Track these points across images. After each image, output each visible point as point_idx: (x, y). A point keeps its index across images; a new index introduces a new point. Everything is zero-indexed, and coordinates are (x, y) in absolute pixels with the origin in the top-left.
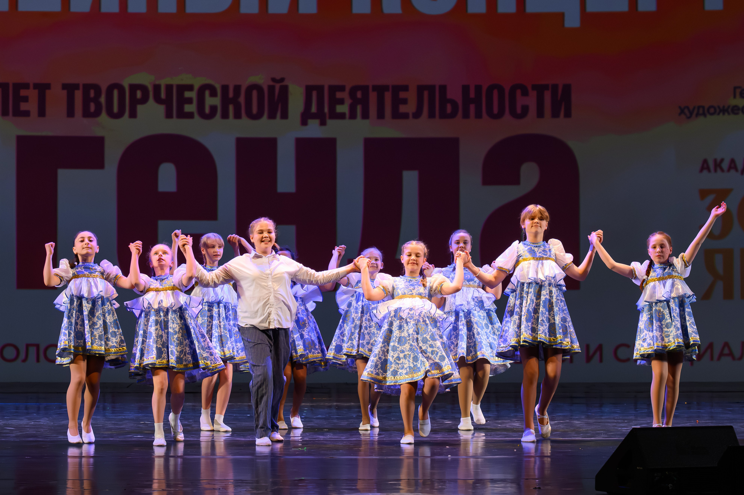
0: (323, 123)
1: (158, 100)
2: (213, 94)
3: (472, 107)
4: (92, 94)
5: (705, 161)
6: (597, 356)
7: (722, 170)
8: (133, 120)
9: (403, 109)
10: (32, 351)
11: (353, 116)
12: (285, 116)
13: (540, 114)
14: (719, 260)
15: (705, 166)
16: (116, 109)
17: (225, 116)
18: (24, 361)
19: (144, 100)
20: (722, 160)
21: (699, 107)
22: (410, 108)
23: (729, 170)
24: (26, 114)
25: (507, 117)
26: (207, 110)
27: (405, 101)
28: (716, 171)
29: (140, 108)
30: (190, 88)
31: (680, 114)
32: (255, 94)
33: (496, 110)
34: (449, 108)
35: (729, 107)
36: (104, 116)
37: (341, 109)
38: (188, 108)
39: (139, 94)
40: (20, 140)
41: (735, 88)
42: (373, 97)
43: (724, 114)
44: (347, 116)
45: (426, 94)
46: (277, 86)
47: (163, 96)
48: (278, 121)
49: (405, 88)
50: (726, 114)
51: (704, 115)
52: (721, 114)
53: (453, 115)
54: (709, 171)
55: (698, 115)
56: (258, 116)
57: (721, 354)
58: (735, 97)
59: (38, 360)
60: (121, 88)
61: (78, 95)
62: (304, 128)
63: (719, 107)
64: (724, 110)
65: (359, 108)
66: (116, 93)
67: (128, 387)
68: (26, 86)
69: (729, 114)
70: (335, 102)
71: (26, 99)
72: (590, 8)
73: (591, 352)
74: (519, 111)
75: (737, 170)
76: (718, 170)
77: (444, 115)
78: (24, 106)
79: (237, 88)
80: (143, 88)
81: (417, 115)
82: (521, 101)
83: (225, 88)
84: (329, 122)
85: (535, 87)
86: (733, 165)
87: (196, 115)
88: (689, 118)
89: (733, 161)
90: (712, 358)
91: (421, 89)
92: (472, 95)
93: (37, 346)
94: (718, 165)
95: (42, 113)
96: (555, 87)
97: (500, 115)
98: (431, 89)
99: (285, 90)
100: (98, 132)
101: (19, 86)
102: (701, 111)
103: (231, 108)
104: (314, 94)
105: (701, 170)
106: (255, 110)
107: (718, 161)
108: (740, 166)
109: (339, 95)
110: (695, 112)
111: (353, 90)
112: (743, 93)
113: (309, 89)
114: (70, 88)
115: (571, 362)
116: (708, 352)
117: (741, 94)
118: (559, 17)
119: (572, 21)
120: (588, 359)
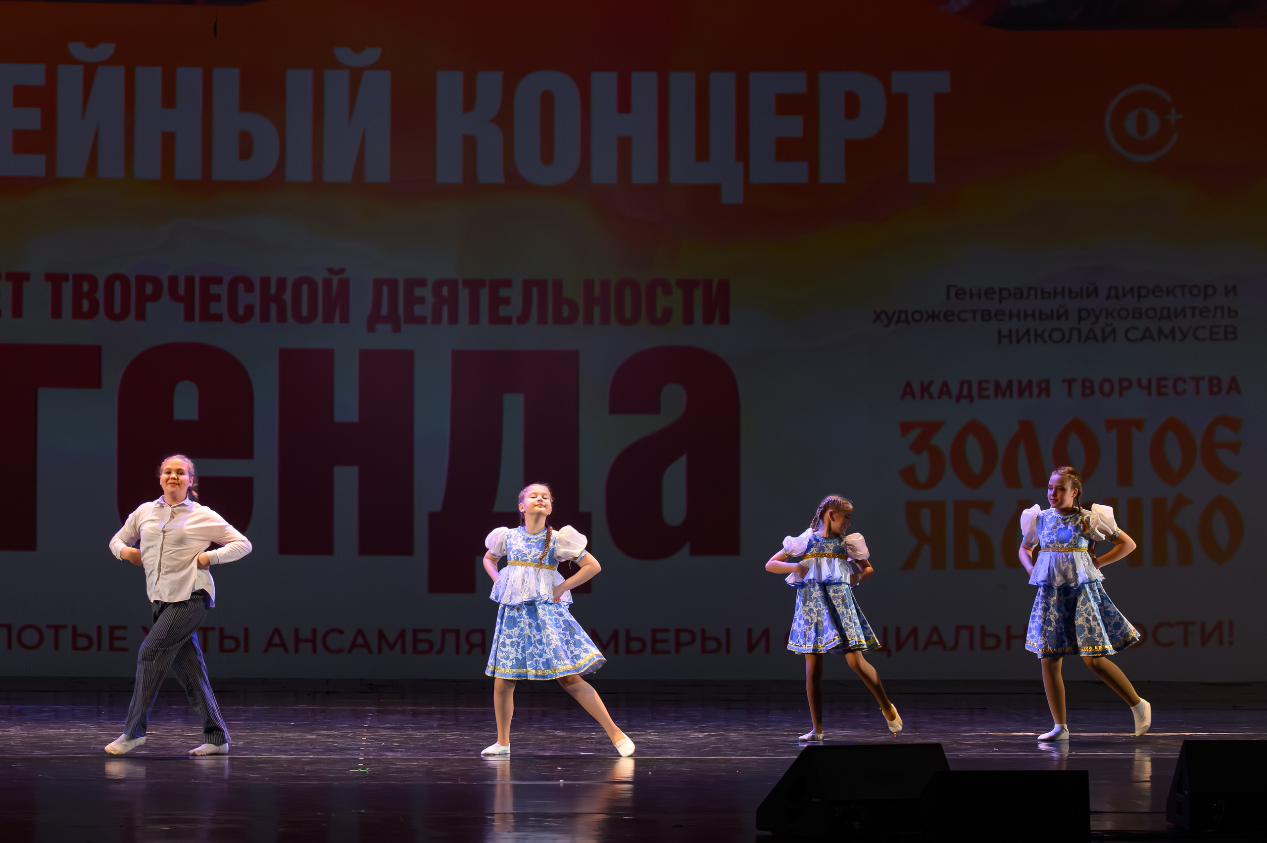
0: (397, 329)
1: (174, 295)
2: (250, 288)
3: (597, 310)
4: (86, 287)
5: (908, 384)
6: (762, 644)
7: (931, 397)
8: (140, 322)
9: (503, 311)
11: (437, 319)
12: (345, 319)
13: (688, 319)
14: (926, 516)
15: (908, 391)
16: (117, 309)
17: (265, 318)
19: (156, 296)
21: (900, 312)
22: (514, 310)
23: (939, 397)
25: (644, 323)
26: (241, 312)
27: (507, 301)
28: (922, 397)
29: (150, 307)
30: (218, 281)
31: (875, 321)
32: (305, 289)
33: (628, 313)
34: (566, 312)
35: (940, 312)
36: (101, 317)
37: (418, 310)
38: (214, 308)
39: (149, 289)
41: (949, 287)
42: (464, 295)
43: (933, 320)
44: (429, 320)
45: (535, 291)
46: (335, 280)
47: (182, 291)
48: (336, 324)
49: (508, 283)
50: (937, 321)
51: (907, 321)
52: (930, 321)
53: (572, 319)
54: (914, 397)
55: (898, 322)
56: (309, 319)
57: (929, 643)
58: (948, 298)
59: (9, 646)
60: (124, 279)
61: (67, 290)
62: (371, 335)
63: (927, 312)
64: (933, 316)
65: (445, 310)
66: (118, 285)
69: (940, 321)
70: (412, 301)
72: (756, 178)
73: (754, 638)
74: (659, 314)
75: (950, 397)
76: (926, 396)
77: (559, 320)
79: (282, 282)
80: (156, 282)
81: (523, 319)
82: (662, 302)
83: (265, 282)
84: (404, 327)
85: (681, 283)
87: (226, 317)
88: (886, 326)
89: (945, 384)
90: (916, 648)
91: (528, 285)
92: (597, 292)
93: (9, 627)
94: (925, 389)
95: (17, 312)
96: (708, 284)
97: (634, 320)
98: (541, 285)
99: (345, 285)
100: (93, 340)
102: (903, 317)
103: (273, 307)
104: (385, 290)
105: (903, 395)
107: (925, 385)
108: (955, 391)
109: (418, 292)
110: (895, 318)
111: (438, 285)
112: (960, 293)
113: (378, 284)
114: (55, 280)
115: (728, 651)
116: (911, 640)
117: (957, 295)
118: (714, 190)
119: (732, 195)
120: (751, 648)
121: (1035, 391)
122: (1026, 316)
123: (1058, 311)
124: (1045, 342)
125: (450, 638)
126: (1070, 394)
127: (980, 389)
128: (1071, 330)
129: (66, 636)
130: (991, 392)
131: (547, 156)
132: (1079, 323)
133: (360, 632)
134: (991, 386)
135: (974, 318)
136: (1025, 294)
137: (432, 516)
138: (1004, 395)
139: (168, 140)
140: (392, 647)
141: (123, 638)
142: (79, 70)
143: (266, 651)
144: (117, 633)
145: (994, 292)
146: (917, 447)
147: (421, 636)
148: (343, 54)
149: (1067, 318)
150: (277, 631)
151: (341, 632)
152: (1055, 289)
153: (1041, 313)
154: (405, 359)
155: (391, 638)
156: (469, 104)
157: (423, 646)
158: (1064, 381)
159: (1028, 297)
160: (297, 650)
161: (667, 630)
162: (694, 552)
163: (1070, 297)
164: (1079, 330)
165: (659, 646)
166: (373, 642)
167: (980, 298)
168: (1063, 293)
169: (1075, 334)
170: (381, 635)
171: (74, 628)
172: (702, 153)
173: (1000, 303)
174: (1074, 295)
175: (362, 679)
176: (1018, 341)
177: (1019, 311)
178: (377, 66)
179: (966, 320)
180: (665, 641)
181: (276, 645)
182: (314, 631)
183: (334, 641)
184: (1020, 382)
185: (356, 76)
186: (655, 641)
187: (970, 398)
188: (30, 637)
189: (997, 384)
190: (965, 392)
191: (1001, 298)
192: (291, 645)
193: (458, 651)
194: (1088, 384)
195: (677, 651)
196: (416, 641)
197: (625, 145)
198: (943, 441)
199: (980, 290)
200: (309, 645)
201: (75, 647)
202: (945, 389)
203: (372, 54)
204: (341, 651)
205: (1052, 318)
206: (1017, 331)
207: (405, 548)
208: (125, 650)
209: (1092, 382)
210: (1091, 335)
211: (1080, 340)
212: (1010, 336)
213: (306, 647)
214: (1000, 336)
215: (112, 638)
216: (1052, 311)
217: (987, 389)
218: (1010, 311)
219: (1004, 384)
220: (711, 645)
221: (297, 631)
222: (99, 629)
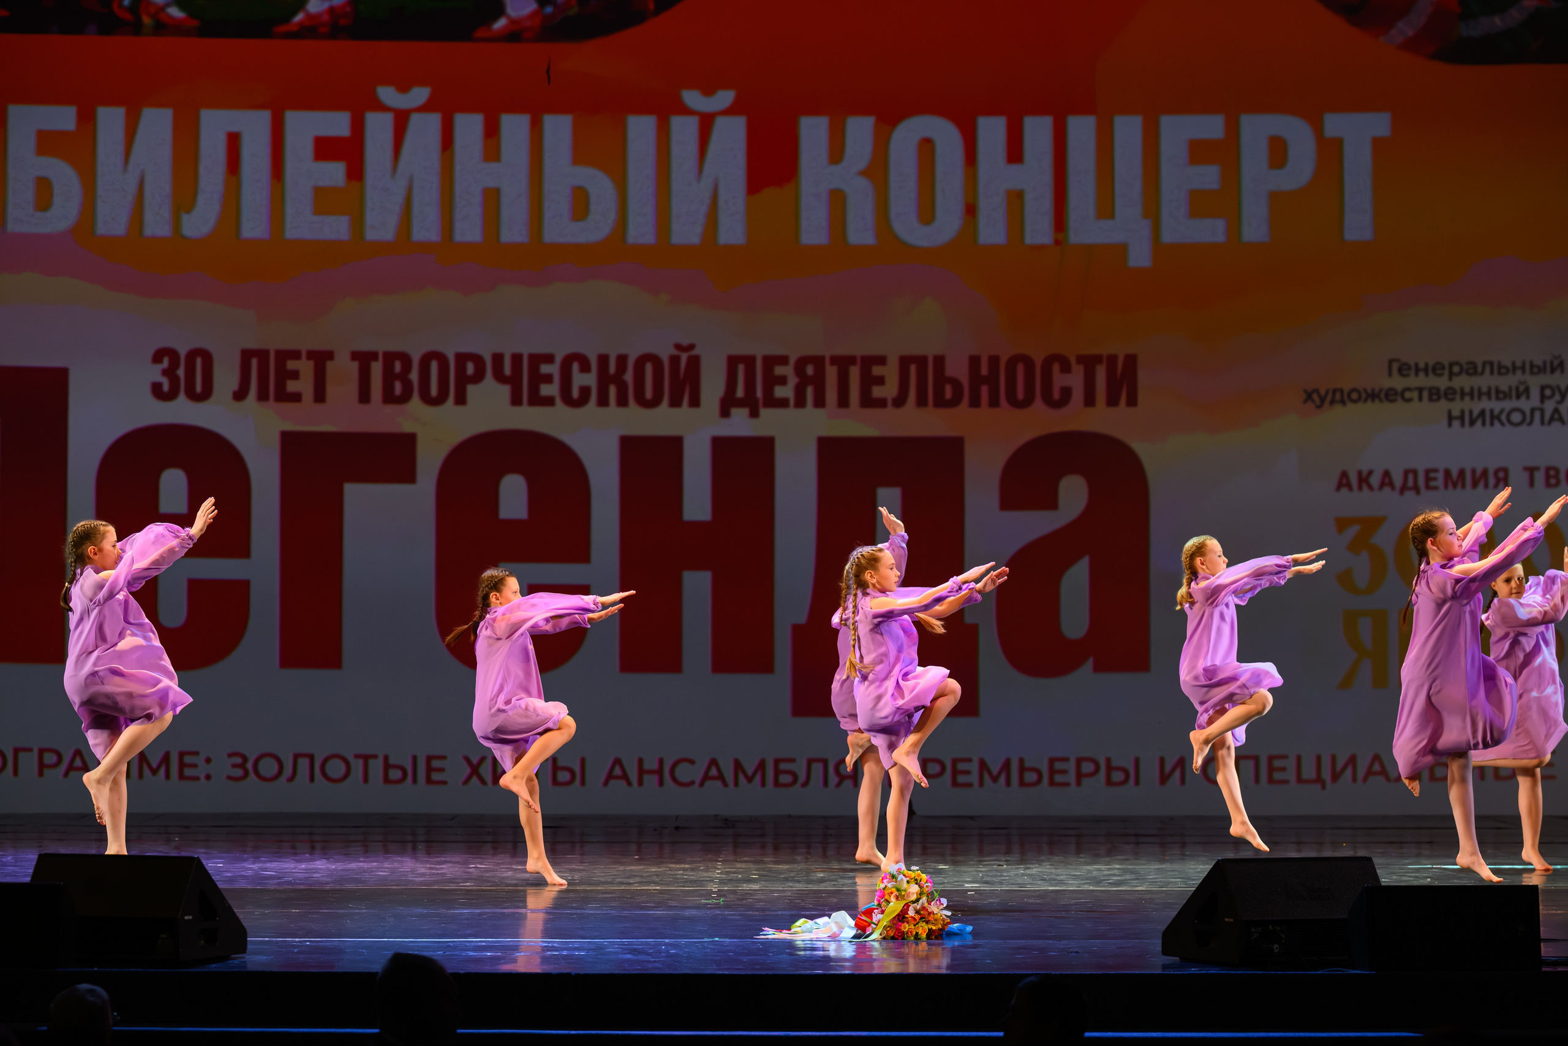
0: (754, 414)
1: (499, 377)
2: (585, 368)
3: (984, 390)
4: (398, 367)
5: (1344, 475)
6: (1175, 776)
7: (1371, 488)
8: (460, 408)
9: (877, 392)
10: (304, 763)
11: (800, 403)
12: (695, 402)
13: (1090, 400)
14: (1365, 626)
15: (1343, 482)
16: (434, 391)
17: (603, 402)
18: (291, 779)
19: (478, 377)
20: (1370, 473)
21: (1335, 391)
22: (888, 390)
23: (1381, 488)
24: (296, 397)
25: (1038, 404)
26: (575, 394)
27: (880, 381)
28: (1360, 488)
29: (471, 389)
30: (549, 359)
31: (1305, 401)
32: (649, 368)
33: (1020, 395)
34: (948, 392)
35: (1381, 390)
36: (416, 402)
37: (780, 392)
38: (546, 390)
39: (470, 368)
40: (287, 438)
41: (1391, 362)
42: (831, 373)
43: (1373, 401)
44: (792, 402)
45: (913, 369)
46: (684, 357)
47: (507, 370)
48: (685, 409)
49: (882, 360)
50: (1377, 401)
51: (1343, 402)
52: (1369, 401)
53: (955, 402)
54: (1350, 488)
55: (1332, 402)
56: (654, 403)
57: (1369, 773)
58: (1390, 374)
59: (312, 779)
60: (442, 360)
61: (377, 369)
62: (725, 421)
63: (1365, 390)
64: (1373, 396)
65: (810, 391)
66: (434, 366)
67: (452, 819)
68: (295, 355)
69: (1381, 401)
70: (772, 381)
71: (295, 375)
72: (1167, 237)
73: (1168, 768)
74: (1056, 395)
75: (1393, 488)
76: (1365, 487)
77: (941, 402)
78: (292, 386)
79: (622, 360)
80: (478, 360)
81: (899, 401)
82: (1059, 380)
83: (603, 360)
84: (764, 412)
85: (1081, 359)
86: (1387, 481)
87: (558, 401)
88: (1319, 407)
89: (1387, 474)
90: (1354, 779)
91: (905, 362)
92: (984, 370)
93: (311, 757)
94: (1364, 479)
95: (320, 396)
96: (1112, 359)
97: (1026, 403)
98: (921, 361)
99: (695, 363)
100: (407, 427)
101: (284, 355)
102: (1338, 396)
103: (612, 390)
104: (741, 369)
105: (1339, 487)
106: (649, 394)
107: (1364, 474)
108: (1398, 480)
109: (779, 370)
110: (1329, 398)
111: (801, 364)
112: (1404, 369)
113: (733, 362)
114: (364, 359)
115: (1137, 783)
116: (1349, 771)
117: (1400, 371)
118: (1121, 250)
119: (1140, 257)
120: (1164, 779)
121: (1492, 481)
122: (1480, 394)
123: (1517, 388)
124: (1502, 424)
125: (817, 768)
126: (1532, 484)
127: (1428, 479)
128: (1533, 410)
129: (376, 767)
130: (1440, 483)
131: (927, 213)
132: (1542, 401)
133: (713, 762)
134: (1440, 476)
135: (1420, 399)
136: (1480, 369)
137: (796, 628)
138: (1455, 486)
139: (492, 198)
140: (750, 779)
141: (442, 770)
142: (388, 119)
143: (606, 783)
144: (435, 764)
145: (1443, 368)
146: (1355, 546)
147: (783, 766)
148: (692, 98)
149: (1528, 397)
150: (618, 762)
151: (692, 762)
152: (1514, 364)
153: (1498, 391)
154: (764, 447)
155: (750, 768)
156: (836, 154)
157: (785, 779)
158: (1526, 469)
159: (1482, 373)
160: (640, 783)
161: (1066, 759)
162: (1098, 668)
163: (1532, 373)
164: (1542, 411)
165: (1058, 778)
166: (729, 776)
167: (1427, 374)
168: (1523, 368)
169: (1537, 415)
170: (738, 766)
171: (386, 758)
172: (1106, 209)
173: (1450, 379)
174: (1536, 370)
175: (716, 816)
176: (1472, 423)
177: (1472, 389)
178: (729, 111)
179: (1410, 400)
180: (1064, 772)
181: (617, 778)
182: (661, 761)
183: (684, 772)
184: (1473, 471)
185: (706, 122)
186: (1052, 772)
187: (1416, 489)
188: (336, 768)
189: (1447, 473)
190: (1410, 483)
191: (1451, 375)
192: (634, 777)
193: (826, 783)
194: (1552, 473)
195: (1079, 783)
196: (777, 772)
197: (1016, 199)
198: (1385, 539)
199: (1427, 365)
200: (654, 778)
201: (387, 780)
202: (1387, 480)
203: (725, 98)
204: (692, 783)
205: (1511, 398)
206: (1471, 412)
207: (764, 664)
208: (444, 783)
209: (1557, 471)
210: (1556, 416)
211: (1542, 423)
212: (1462, 418)
213: (650, 780)
214: (1451, 418)
215: (430, 769)
216: (1510, 388)
217: (1435, 479)
218: (1462, 389)
219: (1455, 474)
220: (1117, 776)
221: (640, 761)
222: (414, 759)
